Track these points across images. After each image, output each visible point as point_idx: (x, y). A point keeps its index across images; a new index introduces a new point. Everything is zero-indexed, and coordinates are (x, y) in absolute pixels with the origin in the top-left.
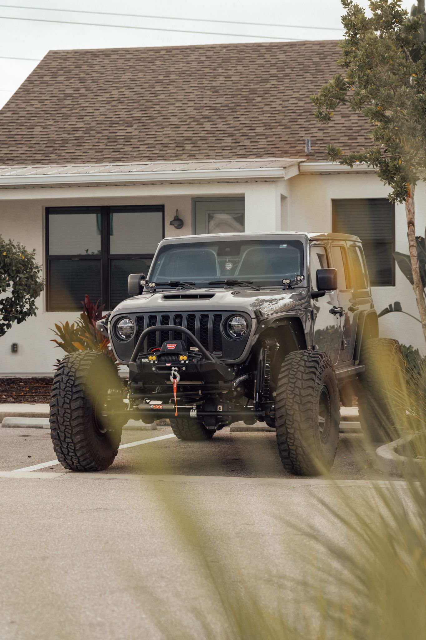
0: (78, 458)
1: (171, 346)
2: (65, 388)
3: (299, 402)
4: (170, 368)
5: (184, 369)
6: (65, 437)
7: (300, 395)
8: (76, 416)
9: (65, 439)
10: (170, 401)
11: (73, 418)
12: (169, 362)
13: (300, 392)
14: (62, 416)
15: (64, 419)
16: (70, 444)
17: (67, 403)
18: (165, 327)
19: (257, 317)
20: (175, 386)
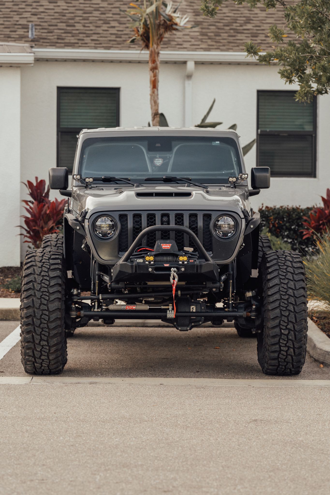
0: (50, 360)
1: (165, 246)
2: (40, 289)
3: (294, 303)
4: (169, 269)
5: (183, 269)
6: (41, 340)
7: (294, 296)
8: (54, 318)
9: (40, 342)
10: (144, 302)
11: (51, 319)
12: (167, 262)
13: (294, 293)
14: (39, 318)
15: (41, 321)
16: (44, 347)
17: (44, 304)
18: (165, 226)
19: (246, 217)
20: (174, 288)
